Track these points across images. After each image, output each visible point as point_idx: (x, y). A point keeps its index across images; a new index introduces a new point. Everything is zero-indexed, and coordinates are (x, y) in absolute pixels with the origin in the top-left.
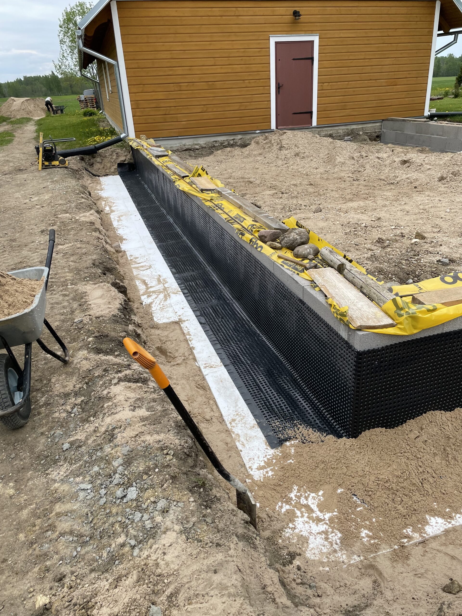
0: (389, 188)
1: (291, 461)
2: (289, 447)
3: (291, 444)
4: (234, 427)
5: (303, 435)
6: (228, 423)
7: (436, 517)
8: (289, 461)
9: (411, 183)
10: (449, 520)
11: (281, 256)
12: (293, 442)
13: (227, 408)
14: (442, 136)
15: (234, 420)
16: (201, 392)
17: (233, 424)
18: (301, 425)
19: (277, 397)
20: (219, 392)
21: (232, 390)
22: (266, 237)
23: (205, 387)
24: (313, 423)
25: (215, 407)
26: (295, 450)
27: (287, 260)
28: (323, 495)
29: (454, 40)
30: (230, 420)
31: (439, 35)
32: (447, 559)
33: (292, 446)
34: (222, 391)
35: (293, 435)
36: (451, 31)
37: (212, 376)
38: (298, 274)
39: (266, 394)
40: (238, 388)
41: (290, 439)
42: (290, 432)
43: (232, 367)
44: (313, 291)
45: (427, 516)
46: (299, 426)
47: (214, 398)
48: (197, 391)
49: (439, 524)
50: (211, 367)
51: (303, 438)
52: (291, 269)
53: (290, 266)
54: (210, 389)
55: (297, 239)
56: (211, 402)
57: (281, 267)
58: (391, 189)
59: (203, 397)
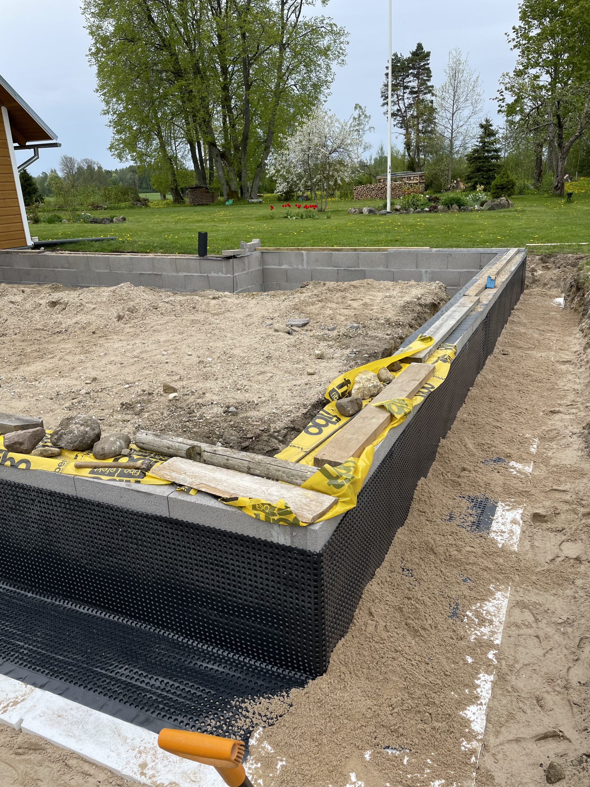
0: (59, 338)
1: (280, 763)
2: (258, 745)
3: (258, 740)
4: (154, 776)
5: (260, 714)
6: (138, 777)
7: (468, 708)
8: (278, 767)
9: (85, 328)
10: (479, 702)
11: (80, 464)
12: (256, 735)
13: (114, 754)
14: (69, 268)
15: (144, 766)
16: (34, 757)
17: (149, 772)
18: (243, 702)
19: (176, 685)
20: (74, 736)
21: (92, 718)
22: (21, 444)
23: (37, 744)
24: (257, 689)
25: (86, 767)
26: (269, 744)
27: (95, 468)
28: (358, 778)
29: (35, 155)
30: (136, 769)
31: (16, 148)
32: (515, 746)
33: (260, 741)
34: (77, 733)
35: (249, 724)
36: (28, 144)
37: (34, 718)
38: (138, 482)
39: (154, 690)
40: (101, 709)
41: (250, 732)
42: (240, 723)
43: (57, 682)
44: (189, 497)
45: (461, 713)
46: (243, 705)
47: (73, 753)
48: (25, 760)
49: (477, 713)
50: (16, 703)
51: (264, 719)
52: (118, 479)
53: (110, 474)
54: (48, 742)
55: (87, 432)
56: (72, 762)
57: (96, 480)
58: (63, 339)
59: (47, 763)
